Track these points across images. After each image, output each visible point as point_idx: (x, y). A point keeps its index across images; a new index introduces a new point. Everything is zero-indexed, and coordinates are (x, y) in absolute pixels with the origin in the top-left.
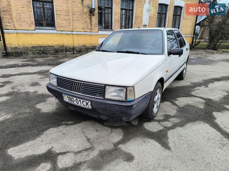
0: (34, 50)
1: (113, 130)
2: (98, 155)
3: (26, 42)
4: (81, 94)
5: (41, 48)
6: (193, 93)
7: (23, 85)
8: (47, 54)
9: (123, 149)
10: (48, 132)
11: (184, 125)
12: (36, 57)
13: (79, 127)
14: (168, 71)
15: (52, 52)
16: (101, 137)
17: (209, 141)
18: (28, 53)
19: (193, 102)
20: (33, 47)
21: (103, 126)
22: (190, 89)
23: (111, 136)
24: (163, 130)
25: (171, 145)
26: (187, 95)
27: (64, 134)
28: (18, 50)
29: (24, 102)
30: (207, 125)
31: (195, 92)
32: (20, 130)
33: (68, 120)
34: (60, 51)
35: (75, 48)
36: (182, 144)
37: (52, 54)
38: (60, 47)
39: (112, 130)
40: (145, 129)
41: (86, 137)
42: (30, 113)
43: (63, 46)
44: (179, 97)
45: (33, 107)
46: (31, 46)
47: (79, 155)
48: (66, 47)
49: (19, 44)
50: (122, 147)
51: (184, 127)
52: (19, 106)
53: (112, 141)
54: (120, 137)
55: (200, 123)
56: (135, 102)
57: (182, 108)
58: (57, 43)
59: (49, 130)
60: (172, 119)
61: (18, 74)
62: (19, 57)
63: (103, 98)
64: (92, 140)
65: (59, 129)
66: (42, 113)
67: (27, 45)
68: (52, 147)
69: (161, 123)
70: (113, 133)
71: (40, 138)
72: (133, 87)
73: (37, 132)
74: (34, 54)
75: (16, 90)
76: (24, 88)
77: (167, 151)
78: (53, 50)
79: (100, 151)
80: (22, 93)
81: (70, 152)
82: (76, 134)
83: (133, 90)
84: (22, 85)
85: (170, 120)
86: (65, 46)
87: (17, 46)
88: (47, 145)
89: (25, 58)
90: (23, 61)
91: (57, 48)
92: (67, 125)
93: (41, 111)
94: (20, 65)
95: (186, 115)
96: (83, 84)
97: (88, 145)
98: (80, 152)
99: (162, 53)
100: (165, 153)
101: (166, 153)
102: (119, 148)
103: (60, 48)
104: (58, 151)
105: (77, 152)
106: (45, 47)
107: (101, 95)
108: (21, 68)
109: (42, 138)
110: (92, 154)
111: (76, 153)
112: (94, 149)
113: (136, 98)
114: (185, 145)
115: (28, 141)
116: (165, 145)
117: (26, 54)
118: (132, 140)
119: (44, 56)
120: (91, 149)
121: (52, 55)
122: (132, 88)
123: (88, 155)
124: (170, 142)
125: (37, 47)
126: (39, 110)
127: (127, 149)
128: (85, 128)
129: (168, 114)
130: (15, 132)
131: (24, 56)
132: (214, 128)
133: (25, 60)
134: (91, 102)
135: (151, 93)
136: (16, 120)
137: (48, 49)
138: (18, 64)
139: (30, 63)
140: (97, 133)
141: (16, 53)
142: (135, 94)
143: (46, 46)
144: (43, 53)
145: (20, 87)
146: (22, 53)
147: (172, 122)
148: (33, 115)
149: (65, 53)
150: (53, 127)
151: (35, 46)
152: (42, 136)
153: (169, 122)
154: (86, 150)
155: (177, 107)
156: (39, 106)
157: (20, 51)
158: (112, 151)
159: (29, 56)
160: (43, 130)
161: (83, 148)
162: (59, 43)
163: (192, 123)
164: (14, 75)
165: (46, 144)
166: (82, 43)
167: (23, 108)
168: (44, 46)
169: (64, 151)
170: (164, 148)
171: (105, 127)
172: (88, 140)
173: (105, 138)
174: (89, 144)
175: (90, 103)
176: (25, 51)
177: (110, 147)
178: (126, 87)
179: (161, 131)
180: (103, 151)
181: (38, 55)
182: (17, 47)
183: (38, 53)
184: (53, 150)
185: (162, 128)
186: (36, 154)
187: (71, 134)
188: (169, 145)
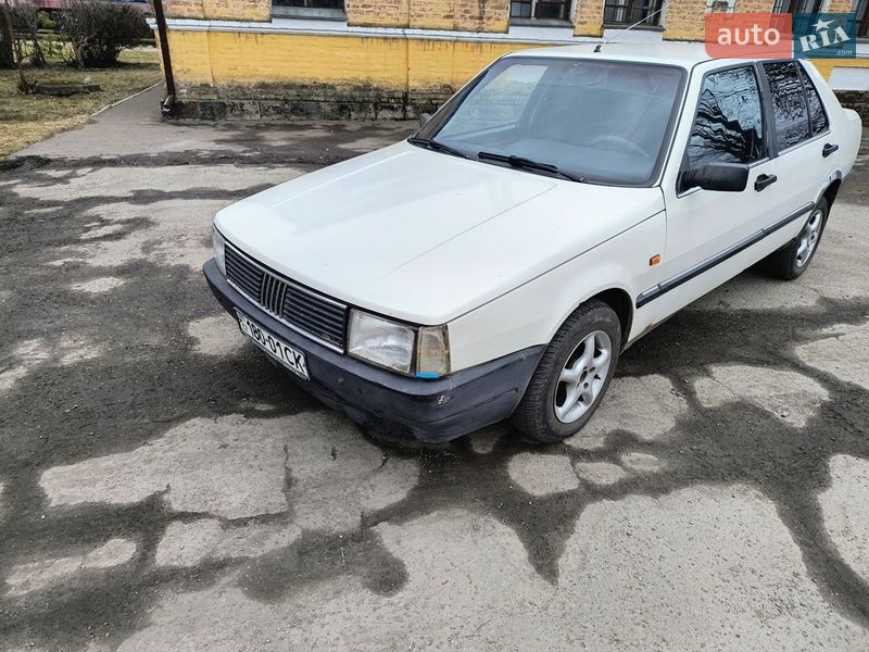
0: (266, 99)
1: (388, 464)
2: (291, 547)
3: (239, 68)
4: (283, 321)
5: (290, 92)
6: (801, 352)
7: (183, 238)
8: (308, 114)
9: (386, 542)
10: (179, 430)
11: (666, 491)
12: (269, 127)
13: (283, 429)
14: (658, 261)
15: (326, 108)
16: (336, 482)
17: (731, 578)
18: (244, 108)
19: (772, 393)
20: (263, 86)
21: (361, 441)
22: (798, 331)
23: (372, 482)
24: (572, 494)
25: (567, 562)
26: (764, 357)
27: (224, 446)
28: (210, 97)
29: (159, 304)
30: (769, 509)
31: (811, 344)
32: (105, 409)
33: (261, 398)
34: (357, 107)
35: (410, 96)
36: (614, 568)
37: (326, 117)
38: (357, 88)
39: (385, 461)
40: (506, 477)
41: (288, 470)
42: (158, 350)
43: (366, 87)
44: (726, 362)
45: (175, 329)
46: (254, 81)
47: (234, 533)
48: (377, 89)
49: (217, 73)
50: (387, 533)
51: (662, 498)
52: (139, 317)
53: (364, 503)
54: (400, 496)
55: (744, 493)
56: (450, 385)
57: (706, 412)
58: (348, 75)
59: (188, 422)
60: (635, 455)
61: (184, 192)
62: (213, 120)
63: (342, 352)
64: (300, 487)
65: (219, 425)
66: (196, 356)
67: (243, 77)
68: (168, 486)
69: (580, 465)
70: (386, 472)
71: (146, 448)
72: (444, 328)
73: (149, 426)
74: (264, 112)
75: (151, 257)
76: (181, 251)
77: (540, 581)
78: (333, 99)
79: (305, 532)
80: (168, 269)
81: (212, 517)
82: (261, 456)
83: (441, 340)
84: (179, 239)
85: (625, 458)
86: (375, 85)
87: (209, 80)
88: (157, 479)
89: (230, 127)
90: (219, 142)
91: (345, 93)
92: (250, 414)
93: (196, 348)
94: (203, 154)
95: (704, 447)
96: (288, 286)
97: (277, 501)
98: (242, 522)
99: (649, 181)
100: (527, 589)
101: (532, 587)
102: (372, 536)
103: (357, 94)
104: (177, 507)
105: (233, 521)
106: (304, 86)
107: (336, 340)
108: (203, 168)
109: (155, 450)
110: (275, 537)
111: (228, 524)
112: (291, 522)
113: (452, 370)
114: (622, 575)
115: (109, 452)
116: (544, 560)
117: (238, 112)
118: (434, 514)
119: (299, 123)
120: (281, 519)
121: (325, 123)
122: (437, 334)
123: (258, 541)
124: (568, 549)
125: (275, 86)
126: (193, 341)
127: (399, 542)
128: (299, 437)
129: (629, 430)
130: (89, 413)
131: (230, 118)
132: (791, 525)
133: (227, 135)
134: (308, 356)
135: (538, 350)
136: (108, 372)
137: (312, 97)
138: (199, 151)
139: (238, 149)
140: (330, 464)
141: (203, 105)
142: (448, 356)
143: (307, 82)
144: (296, 110)
145: (172, 244)
146: (224, 105)
147: (625, 469)
148: (164, 357)
149: (373, 115)
150: (203, 415)
151: (270, 81)
152: (158, 443)
153: (616, 466)
154: (265, 519)
155: (685, 406)
156: (195, 329)
157: (219, 98)
158: (344, 543)
159: (248, 118)
160: (169, 421)
161: (257, 510)
162: (355, 74)
163: (706, 488)
164: (171, 196)
165: (156, 472)
166: (439, 75)
167: (147, 330)
168: (299, 81)
169: (198, 509)
170: (531, 569)
171: (369, 446)
172: (290, 482)
173: (348, 486)
174: (283, 500)
175: (302, 361)
176: (236, 102)
177: (346, 525)
178: (415, 327)
179: (560, 497)
180: (315, 534)
181: (278, 116)
182: (207, 85)
183: (279, 111)
184: (166, 497)
185: (571, 485)
186: (113, 502)
187: (244, 451)
188: (561, 562)
